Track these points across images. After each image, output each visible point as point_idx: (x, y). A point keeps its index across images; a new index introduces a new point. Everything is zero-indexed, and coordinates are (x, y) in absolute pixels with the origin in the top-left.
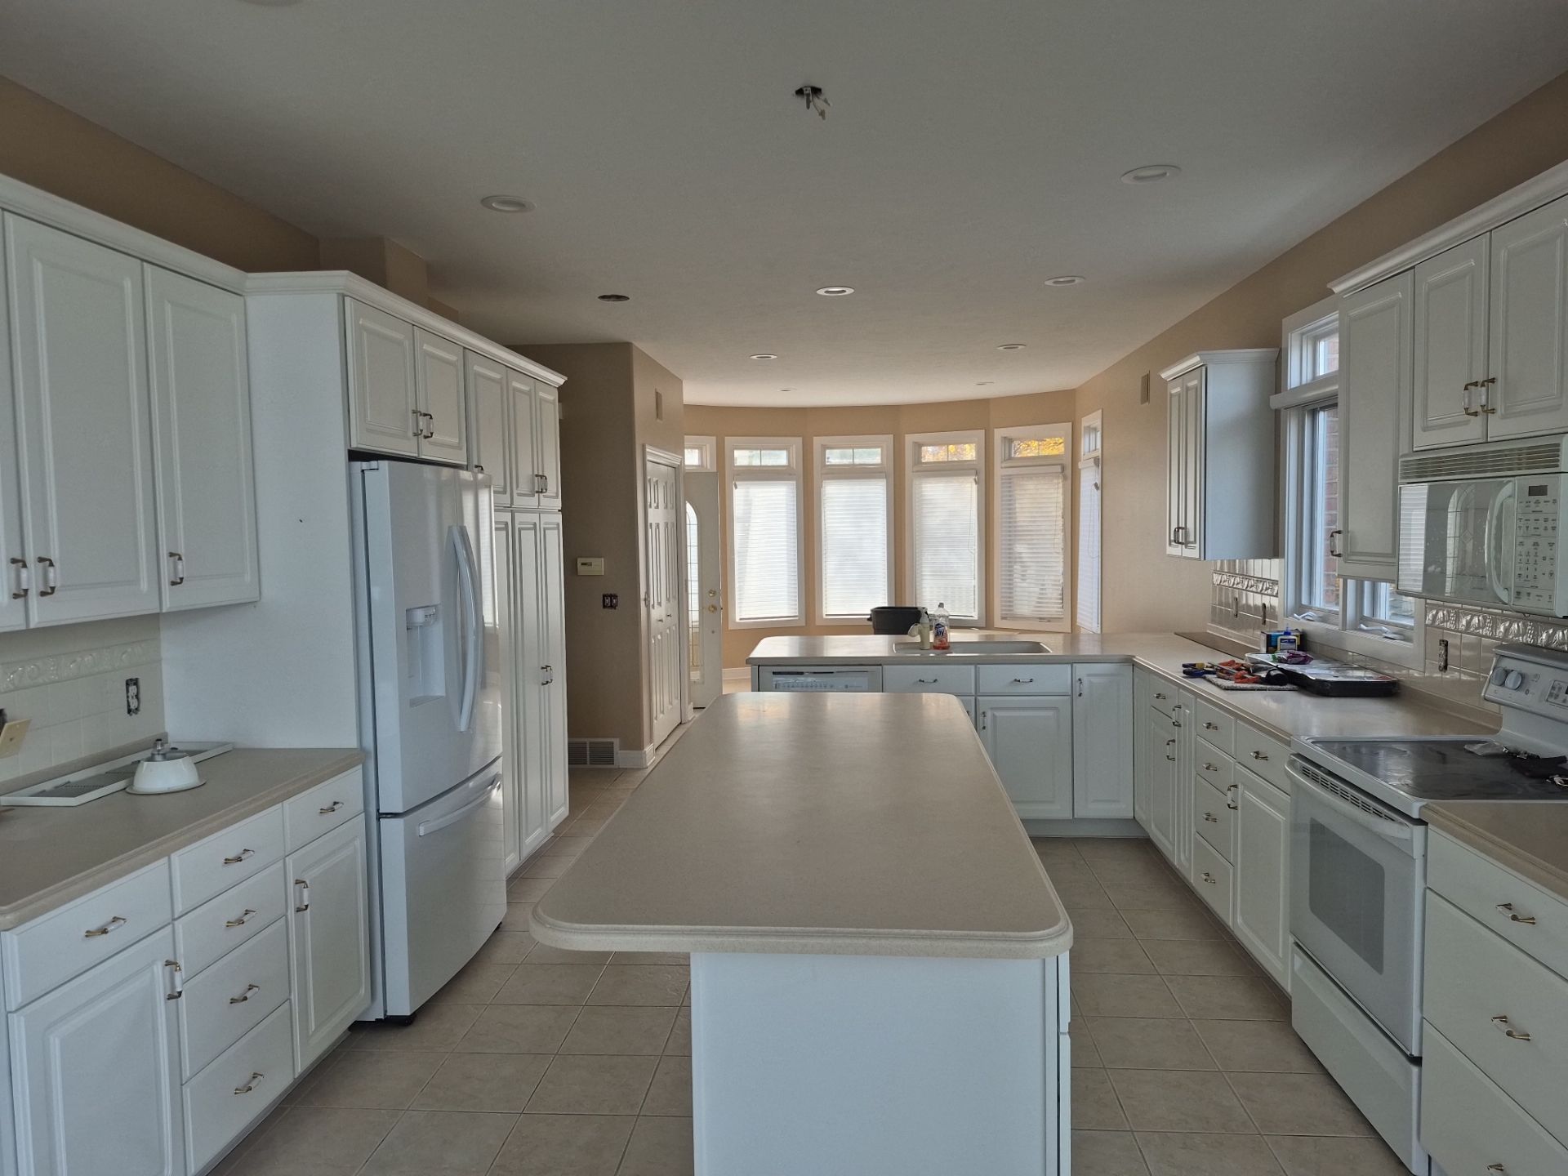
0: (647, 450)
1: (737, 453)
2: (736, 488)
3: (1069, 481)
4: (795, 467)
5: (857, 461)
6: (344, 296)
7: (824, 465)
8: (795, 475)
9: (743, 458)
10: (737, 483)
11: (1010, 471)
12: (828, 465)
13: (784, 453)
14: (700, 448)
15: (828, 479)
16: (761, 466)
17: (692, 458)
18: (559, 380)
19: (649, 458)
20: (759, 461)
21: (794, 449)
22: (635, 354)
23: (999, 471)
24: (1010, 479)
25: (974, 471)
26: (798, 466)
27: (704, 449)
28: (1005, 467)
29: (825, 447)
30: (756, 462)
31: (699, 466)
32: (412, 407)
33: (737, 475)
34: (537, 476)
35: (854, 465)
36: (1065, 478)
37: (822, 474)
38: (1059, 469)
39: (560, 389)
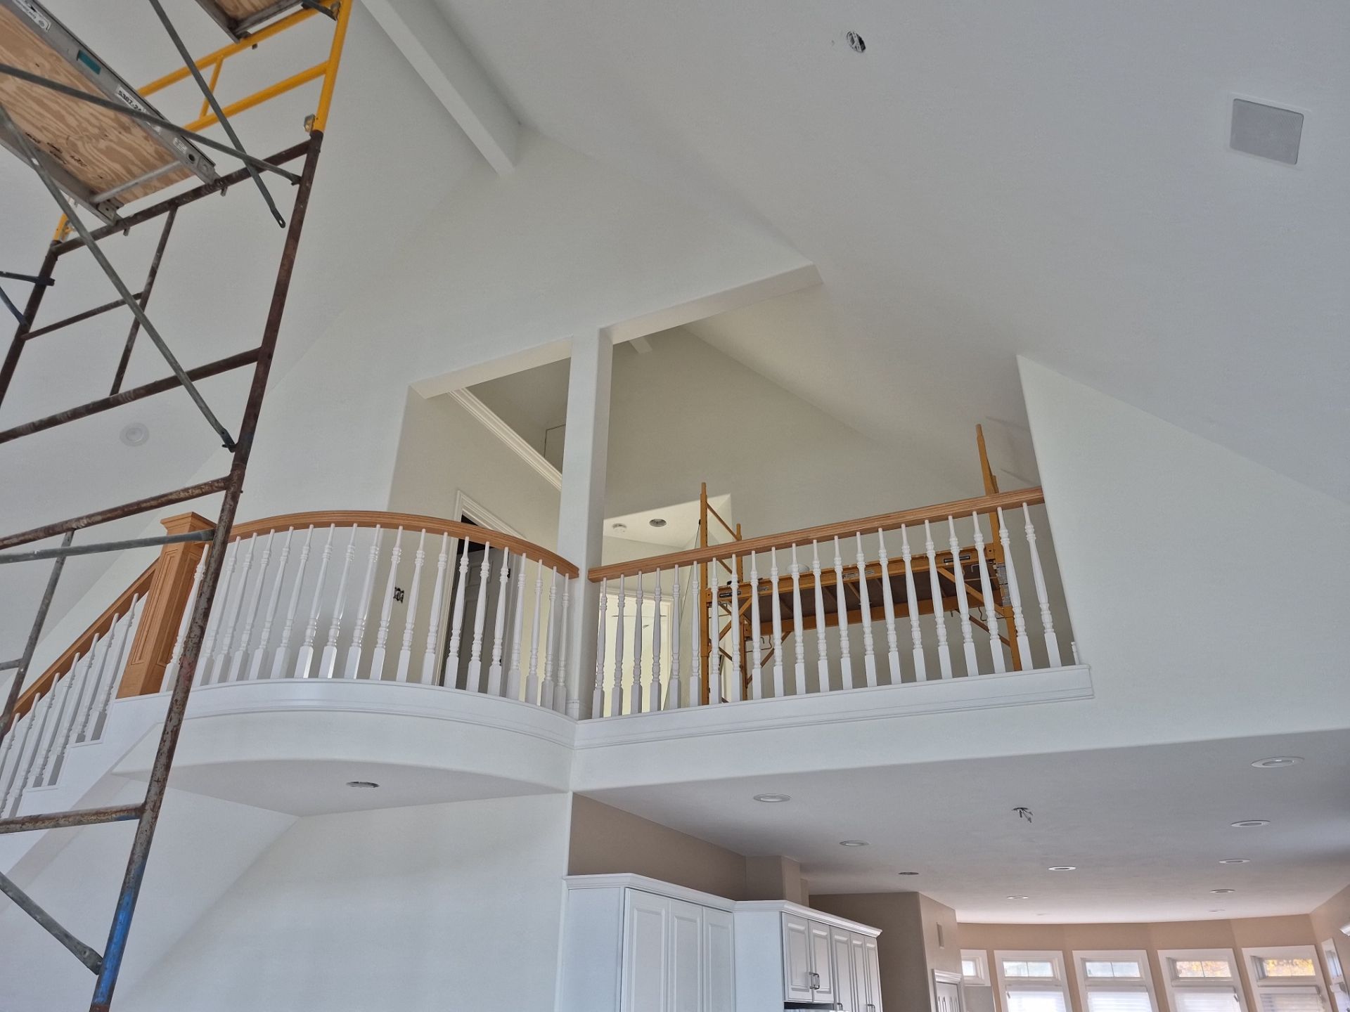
0: (936, 974)
1: (1006, 965)
2: (1009, 997)
3: (1329, 1003)
4: (1060, 979)
5: (1117, 974)
6: (782, 912)
7: (1087, 978)
8: (1061, 986)
9: (1011, 969)
10: (1010, 993)
11: (1268, 990)
12: (1090, 978)
13: (1048, 965)
14: (974, 960)
15: (1093, 991)
16: (1029, 977)
17: (968, 969)
18: (876, 932)
19: (937, 980)
20: (1026, 972)
21: (1056, 962)
22: (921, 900)
23: (1257, 991)
24: (1270, 998)
25: (1232, 989)
26: (1061, 976)
27: (977, 960)
28: (1262, 986)
29: (1084, 961)
30: (1024, 974)
31: (974, 976)
32: (809, 971)
33: (1010, 985)
34: (869, 1005)
35: (1114, 977)
36: (1323, 1000)
37: (1086, 986)
38: (1314, 990)
39: (878, 938)
